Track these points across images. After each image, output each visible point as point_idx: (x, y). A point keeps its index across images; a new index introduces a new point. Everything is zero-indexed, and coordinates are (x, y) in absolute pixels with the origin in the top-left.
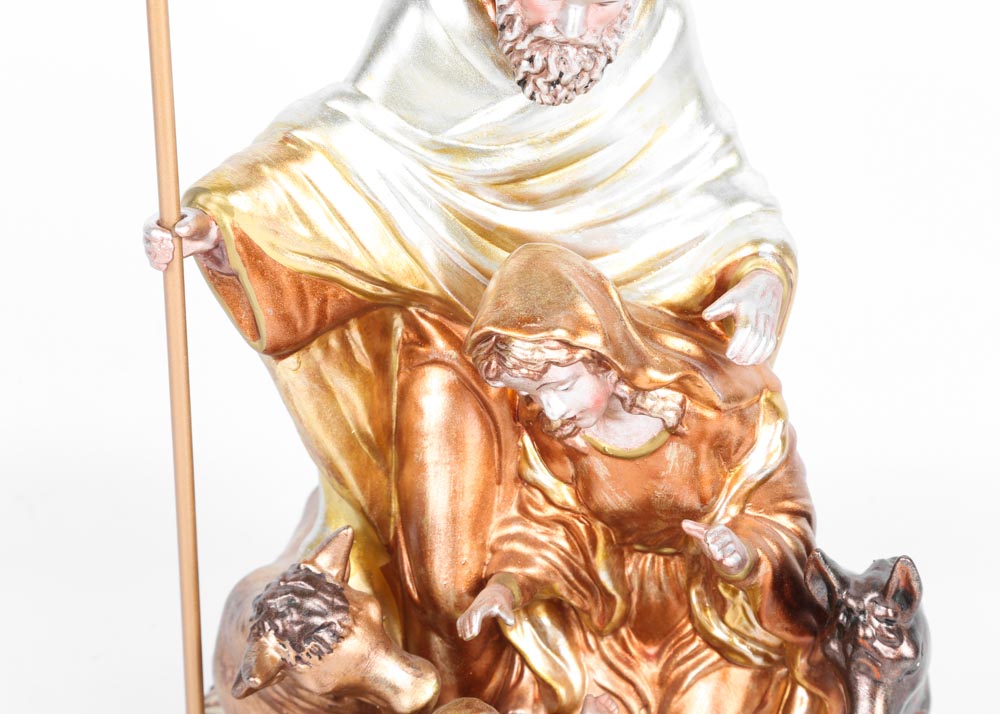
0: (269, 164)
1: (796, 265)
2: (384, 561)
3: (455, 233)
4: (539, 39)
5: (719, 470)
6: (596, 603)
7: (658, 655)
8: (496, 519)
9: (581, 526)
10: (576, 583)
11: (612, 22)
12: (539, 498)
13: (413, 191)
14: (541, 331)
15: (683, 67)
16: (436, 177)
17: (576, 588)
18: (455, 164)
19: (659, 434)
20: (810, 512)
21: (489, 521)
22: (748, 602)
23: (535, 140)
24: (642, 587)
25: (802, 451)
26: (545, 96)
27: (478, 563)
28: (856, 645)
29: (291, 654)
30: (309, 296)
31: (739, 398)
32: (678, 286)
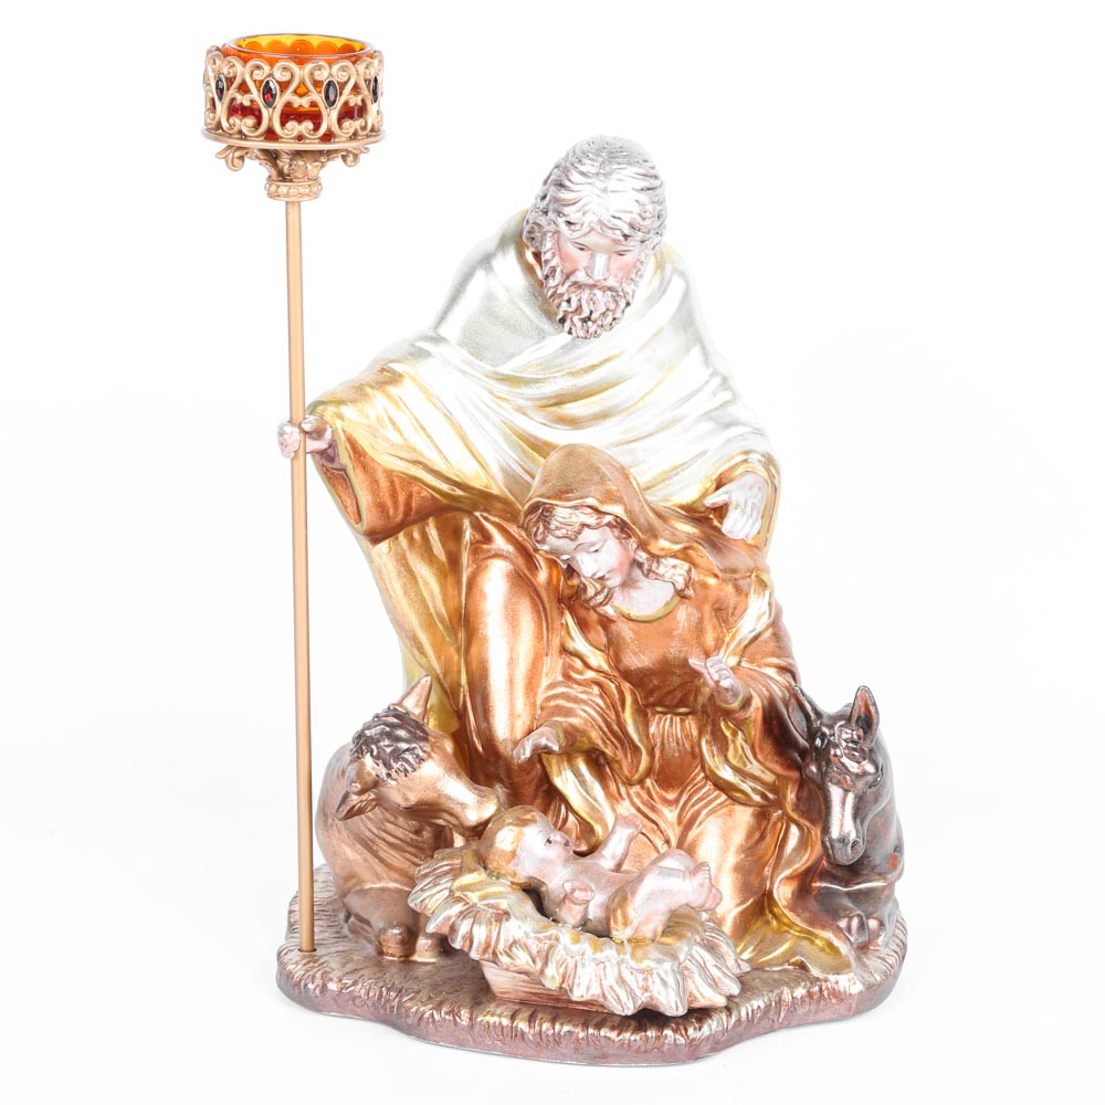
0: (372, 387)
1: (778, 472)
2: (455, 726)
3: (512, 445)
4: (575, 283)
5: (719, 630)
6: (626, 756)
7: (677, 801)
8: (544, 683)
9: (613, 686)
10: (609, 734)
11: (629, 273)
12: (579, 664)
13: (478, 409)
14: (577, 499)
15: (686, 320)
16: (497, 400)
17: (609, 739)
18: (512, 390)
19: (672, 599)
20: (794, 669)
21: (538, 686)
22: (746, 742)
23: (573, 370)
24: (663, 744)
25: (788, 622)
26: (579, 330)
27: (529, 718)
28: (829, 762)
29: (383, 771)
30: (399, 490)
31: (734, 571)
32: (687, 491)
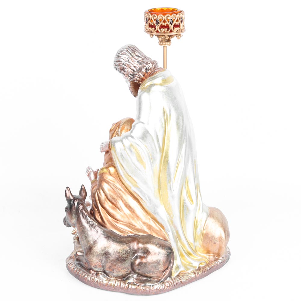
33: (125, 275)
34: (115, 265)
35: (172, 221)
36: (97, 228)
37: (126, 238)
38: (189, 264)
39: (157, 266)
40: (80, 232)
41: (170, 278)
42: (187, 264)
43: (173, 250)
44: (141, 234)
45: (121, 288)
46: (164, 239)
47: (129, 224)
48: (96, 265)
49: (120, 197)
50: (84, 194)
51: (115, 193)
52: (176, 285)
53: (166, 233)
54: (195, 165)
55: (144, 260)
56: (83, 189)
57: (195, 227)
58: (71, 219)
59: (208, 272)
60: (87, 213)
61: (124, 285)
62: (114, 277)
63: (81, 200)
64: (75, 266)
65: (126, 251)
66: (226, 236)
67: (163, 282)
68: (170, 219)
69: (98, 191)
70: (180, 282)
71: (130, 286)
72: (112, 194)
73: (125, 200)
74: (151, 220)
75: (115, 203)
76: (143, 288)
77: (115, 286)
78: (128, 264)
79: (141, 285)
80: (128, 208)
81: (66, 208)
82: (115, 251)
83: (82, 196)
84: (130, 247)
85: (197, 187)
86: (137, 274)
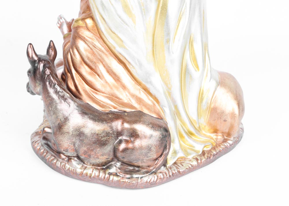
33: (105, 162)
34: (92, 150)
35: (169, 93)
36: (69, 100)
37: (107, 115)
38: (190, 147)
39: (148, 153)
40: (47, 105)
41: (164, 167)
42: (188, 147)
43: (169, 132)
44: (128, 110)
45: (101, 179)
46: (158, 117)
47: (112, 95)
48: (67, 149)
49: (100, 60)
50: (53, 53)
51: (93, 54)
52: (172, 176)
53: (161, 108)
54: (203, 17)
55: (130, 145)
56: (51, 47)
57: (200, 98)
58: (35, 86)
59: (214, 157)
60: (56, 80)
61: (104, 175)
62: (91, 164)
63: (48, 62)
64: (41, 146)
65: (107, 133)
66: (241, 111)
67: (155, 173)
68: (167, 90)
69: (71, 50)
70: (178, 171)
71: (112, 177)
72: (90, 55)
73: (107, 64)
74: (141, 91)
75: (94, 67)
76: (129, 181)
77: (92, 176)
78: (109, 148)
79: (126, 177)
80: (112, 74)
81: (29, 72)
82: (93, 132)
83: (50, 56)
84: (111, 128)
85: (205, 48)
86: (120, 163)
